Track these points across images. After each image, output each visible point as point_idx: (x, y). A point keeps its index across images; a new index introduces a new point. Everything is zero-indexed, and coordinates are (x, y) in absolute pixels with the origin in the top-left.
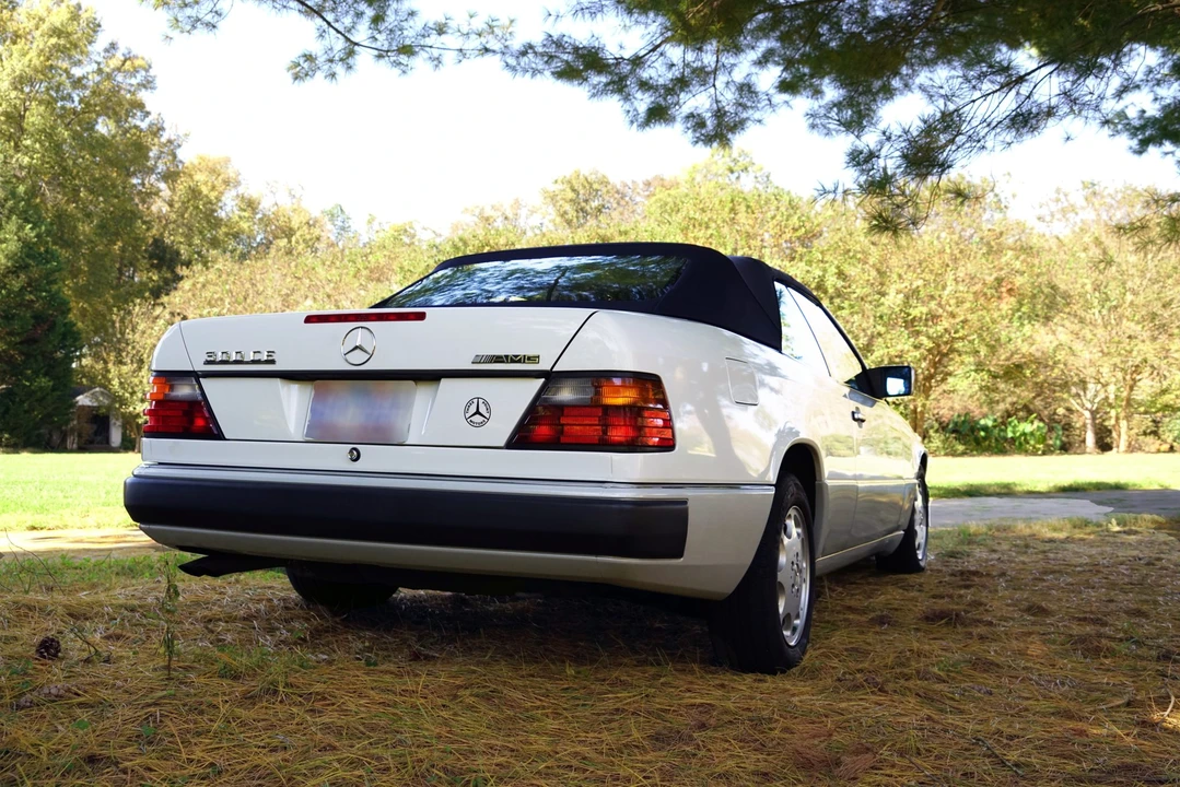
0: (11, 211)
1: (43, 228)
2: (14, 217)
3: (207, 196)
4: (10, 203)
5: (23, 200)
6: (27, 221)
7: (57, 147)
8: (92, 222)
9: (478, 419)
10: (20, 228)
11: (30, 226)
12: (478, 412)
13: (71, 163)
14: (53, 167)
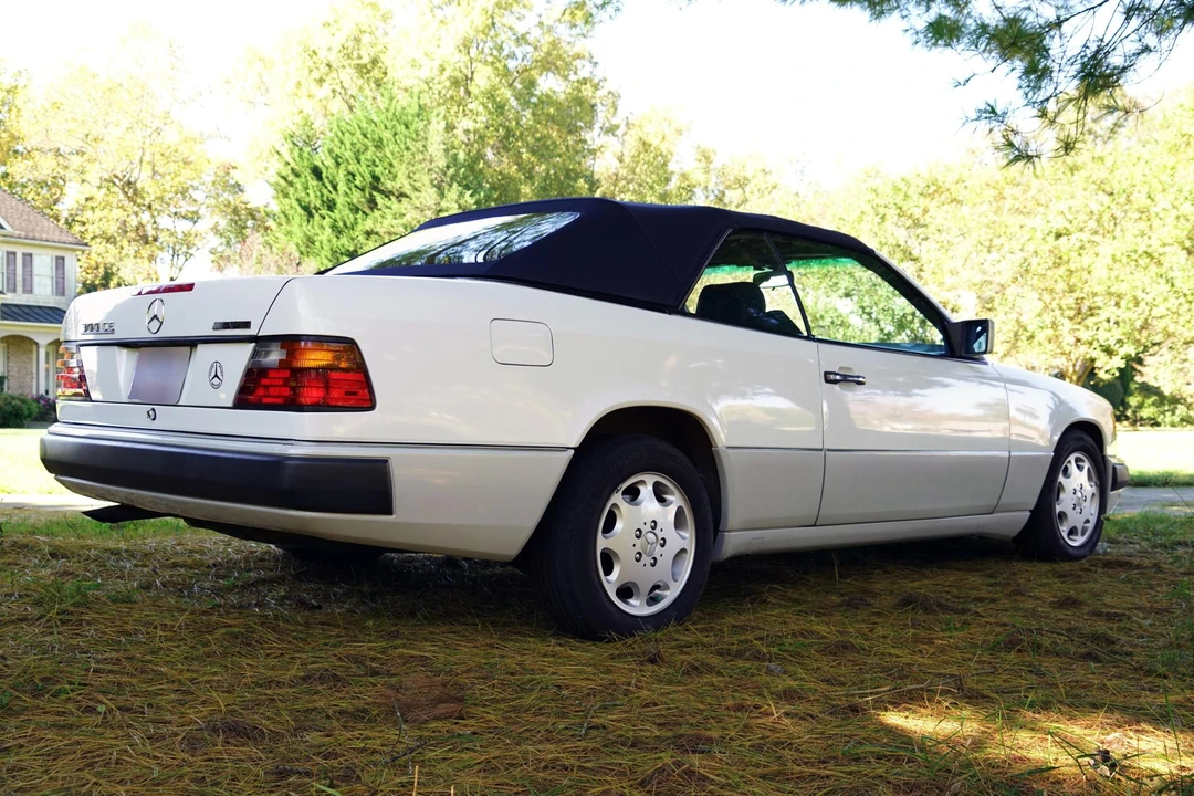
0: (453, 178)
1: (482, 194)
2: (455, 185)
3: (657, 149)
4: (452, 171)
5: (464, 166)
6: (467, 187)
7: (500, 108)
8: (533, 184)
9: (216, 381)
10: (461, 195)
11: (470, 192)
12: (216, 376)
13: (514, 123)
14: (497, 130)
